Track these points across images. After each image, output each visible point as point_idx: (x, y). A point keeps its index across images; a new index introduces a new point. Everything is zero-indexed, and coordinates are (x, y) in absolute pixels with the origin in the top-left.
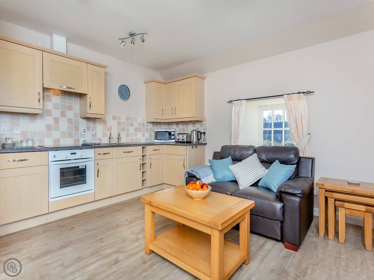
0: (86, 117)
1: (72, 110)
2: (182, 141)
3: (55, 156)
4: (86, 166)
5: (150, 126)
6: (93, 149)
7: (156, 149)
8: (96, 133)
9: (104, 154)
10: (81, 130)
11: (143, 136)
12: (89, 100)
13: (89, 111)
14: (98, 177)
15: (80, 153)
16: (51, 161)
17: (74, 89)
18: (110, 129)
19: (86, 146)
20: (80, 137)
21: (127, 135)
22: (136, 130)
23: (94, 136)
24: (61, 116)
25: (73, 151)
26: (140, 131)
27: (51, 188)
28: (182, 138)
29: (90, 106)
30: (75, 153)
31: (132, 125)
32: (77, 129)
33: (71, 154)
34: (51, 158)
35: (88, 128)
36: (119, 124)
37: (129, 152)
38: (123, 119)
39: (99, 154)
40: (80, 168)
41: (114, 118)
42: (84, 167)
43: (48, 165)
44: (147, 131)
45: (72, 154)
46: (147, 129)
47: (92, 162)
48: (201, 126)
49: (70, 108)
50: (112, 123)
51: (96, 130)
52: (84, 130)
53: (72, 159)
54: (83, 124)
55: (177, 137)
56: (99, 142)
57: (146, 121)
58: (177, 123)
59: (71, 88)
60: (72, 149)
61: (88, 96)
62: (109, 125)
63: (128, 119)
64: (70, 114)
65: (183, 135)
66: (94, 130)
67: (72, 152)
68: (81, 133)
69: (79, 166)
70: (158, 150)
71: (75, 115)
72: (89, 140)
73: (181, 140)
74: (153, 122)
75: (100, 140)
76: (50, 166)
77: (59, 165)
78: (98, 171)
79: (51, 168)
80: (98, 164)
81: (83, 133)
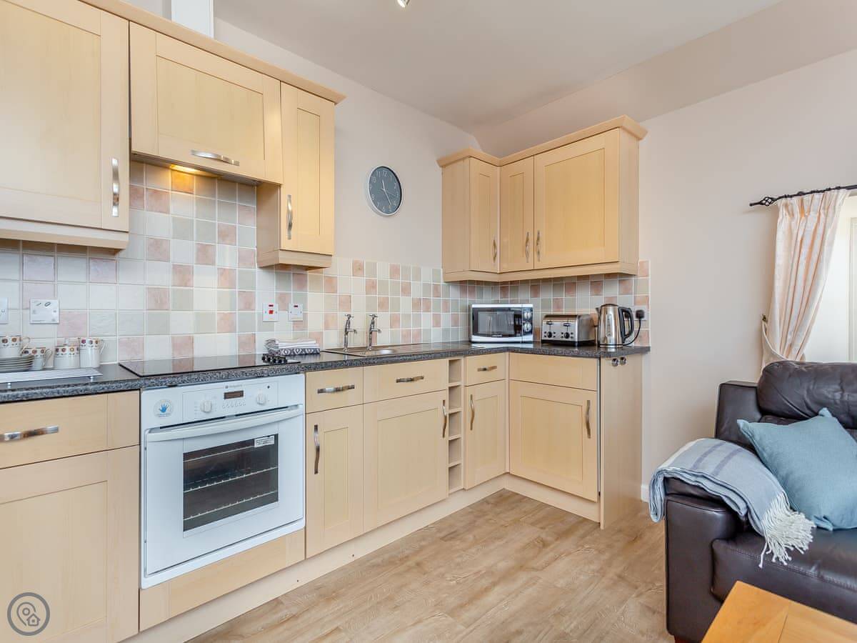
0: (274, 263)
1: (233, 242)
2: (564, 339)
3: (164, 410)
4: (276, 436)
5: (454, 293)
6: (302, 376)
7: (487, 367)
8: (305, 315)
9: (337, 390)
10: (260, 306)
11: (437, 324)
12: (285, 206)
13: (285, 244)
14: (316, 472)
15: (257, 391)
16: (151, 430)
17: (237, 164)
18: (346, 302)
19: (276, 362)
20: (259, 330)
21: (394, 321)
22: (417, 304)
23: (300, 324)
24: (198, 259)
25: (233, 386)
26: (427, 310)
27: (149, 534)
28: (564, 330)
29: (290, 226)
30: (240, 394)
31: (406, 290)
32: (248, 304)
33: (225, 398)
34: (150, 420)
35: (282, 299)
36: (371, 286)
37: (412, 380)
38: (383, 273)
39: (321, 391)
40: (256, 445)
41: (358, 269)
42: (272, 442)
43: (140, 444)
44: (446, 310)
45: (228, 396)
46: (446, 302)
47: (300, 421)
48: (627, 292)
49: (226, 235)
50: (350, 285)
51: (305, 308)
52: (272, 306)
53: (230, 417)
54: (266, 288)
55: (546, 328)
56: (316, 346)
57: (444, 279)
58: (535, 285)
59: (226, 161)
60: (228, 379)
61: (284, 192)
62: (342, 289)
63: (395, 271)
64: (227, 256)
65: (565, 321)
66: (300, 306)
67: (227, 391)
68: (261, 316)
69: (252, 442)
70: (494, 368)
71: (242, 259)
72: (287, 341)
73: (558, 337)
74: (461, 282)
75: (318, 337)
76: (145, 449)
77: (181, 442)
78: (318, 450)
79: (153, 454)
80: (316, 427)
81: (267, 317)
